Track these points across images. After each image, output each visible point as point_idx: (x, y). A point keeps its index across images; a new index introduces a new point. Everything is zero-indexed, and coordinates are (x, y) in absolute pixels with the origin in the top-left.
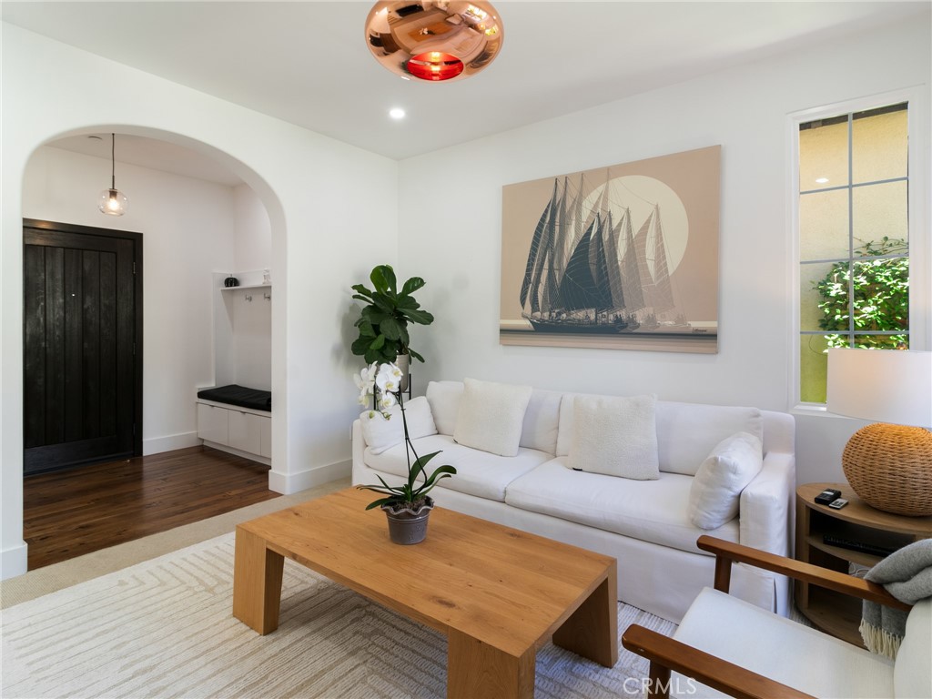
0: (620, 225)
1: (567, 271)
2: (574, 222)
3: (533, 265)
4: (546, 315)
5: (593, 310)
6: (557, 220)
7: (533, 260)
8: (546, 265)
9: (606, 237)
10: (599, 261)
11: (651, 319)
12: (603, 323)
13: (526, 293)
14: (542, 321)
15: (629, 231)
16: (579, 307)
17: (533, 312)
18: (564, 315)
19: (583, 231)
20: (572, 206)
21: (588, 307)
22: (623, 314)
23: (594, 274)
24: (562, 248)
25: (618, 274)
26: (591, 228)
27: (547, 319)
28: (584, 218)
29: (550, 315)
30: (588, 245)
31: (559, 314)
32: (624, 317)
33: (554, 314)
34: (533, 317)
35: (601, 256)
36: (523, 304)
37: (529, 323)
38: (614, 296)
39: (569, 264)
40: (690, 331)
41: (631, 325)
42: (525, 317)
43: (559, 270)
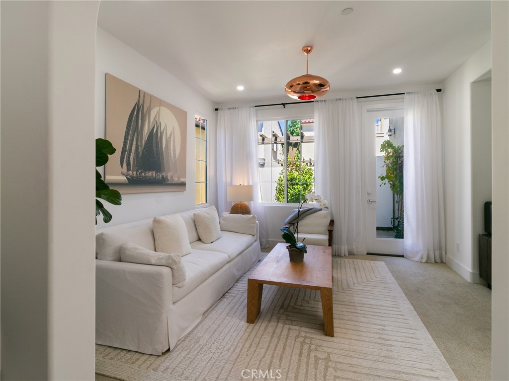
0: (164, 130)
1: (145, 148)
2: (147, 121)
3: (127, 139)
4: (135, 173)
5: (155, 172)
6: (140, 116)
7: (128, 136)
8: (134, 142)
9: (159, 135)
10: (156, 146)
11: (172, 178)
12: (158, 179)
13: (124, 158)
14: (132, 177)
15: (166, 135)
16: (150, 170)
17: (127, 171)
18: (143, 174)
19: (151, 128)
20: (146, 112)
21: (153, 170)
22: (164, 174)
23: (155, 152)
24: (142, 134)
25: (163, 155)
26: (154, 128)
27: (135, 176)
28: (151, 121)
29: (137, 174)
30: (153, 136)
31: (141, 173)
32: (165, 176)
33: (138, 173)
34: (129, 175)
35: (157, 143)
36: (122, 165)
37: (125, 178)
38: (162, 165)
39: (145, 144)
40: (180, 182)
41: (166, 180)
42: (123, 174)
43: (141, 146)
